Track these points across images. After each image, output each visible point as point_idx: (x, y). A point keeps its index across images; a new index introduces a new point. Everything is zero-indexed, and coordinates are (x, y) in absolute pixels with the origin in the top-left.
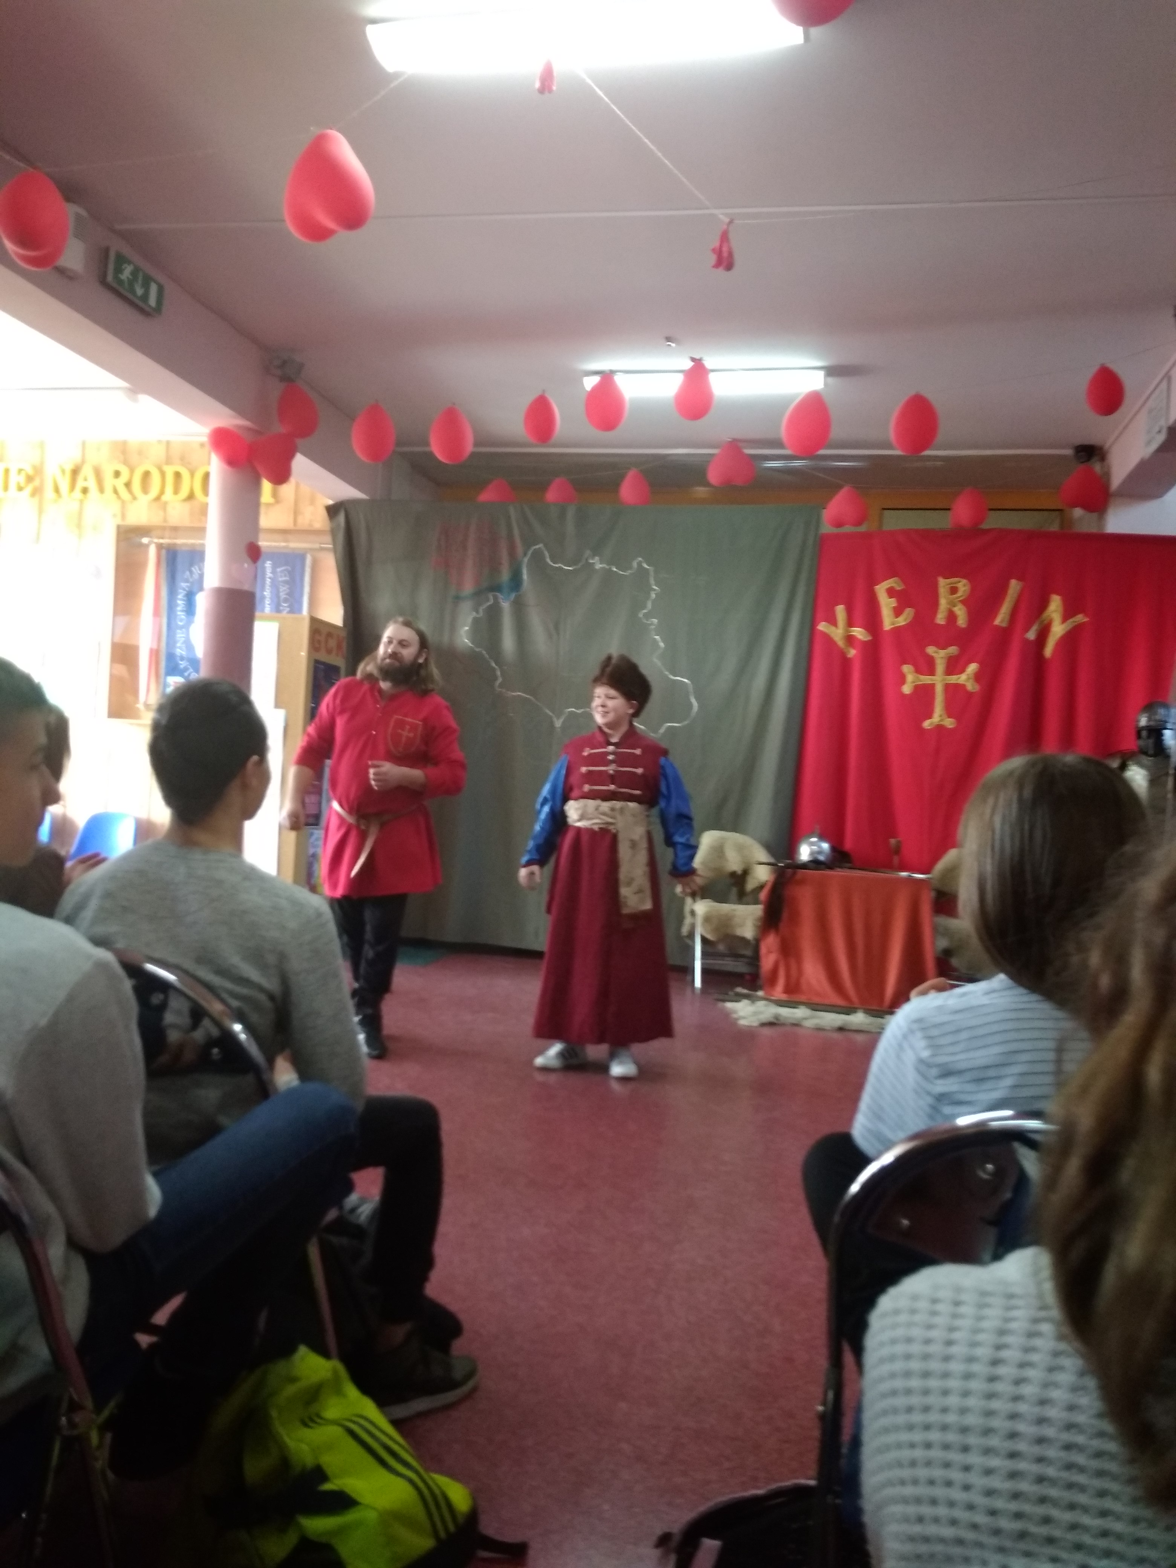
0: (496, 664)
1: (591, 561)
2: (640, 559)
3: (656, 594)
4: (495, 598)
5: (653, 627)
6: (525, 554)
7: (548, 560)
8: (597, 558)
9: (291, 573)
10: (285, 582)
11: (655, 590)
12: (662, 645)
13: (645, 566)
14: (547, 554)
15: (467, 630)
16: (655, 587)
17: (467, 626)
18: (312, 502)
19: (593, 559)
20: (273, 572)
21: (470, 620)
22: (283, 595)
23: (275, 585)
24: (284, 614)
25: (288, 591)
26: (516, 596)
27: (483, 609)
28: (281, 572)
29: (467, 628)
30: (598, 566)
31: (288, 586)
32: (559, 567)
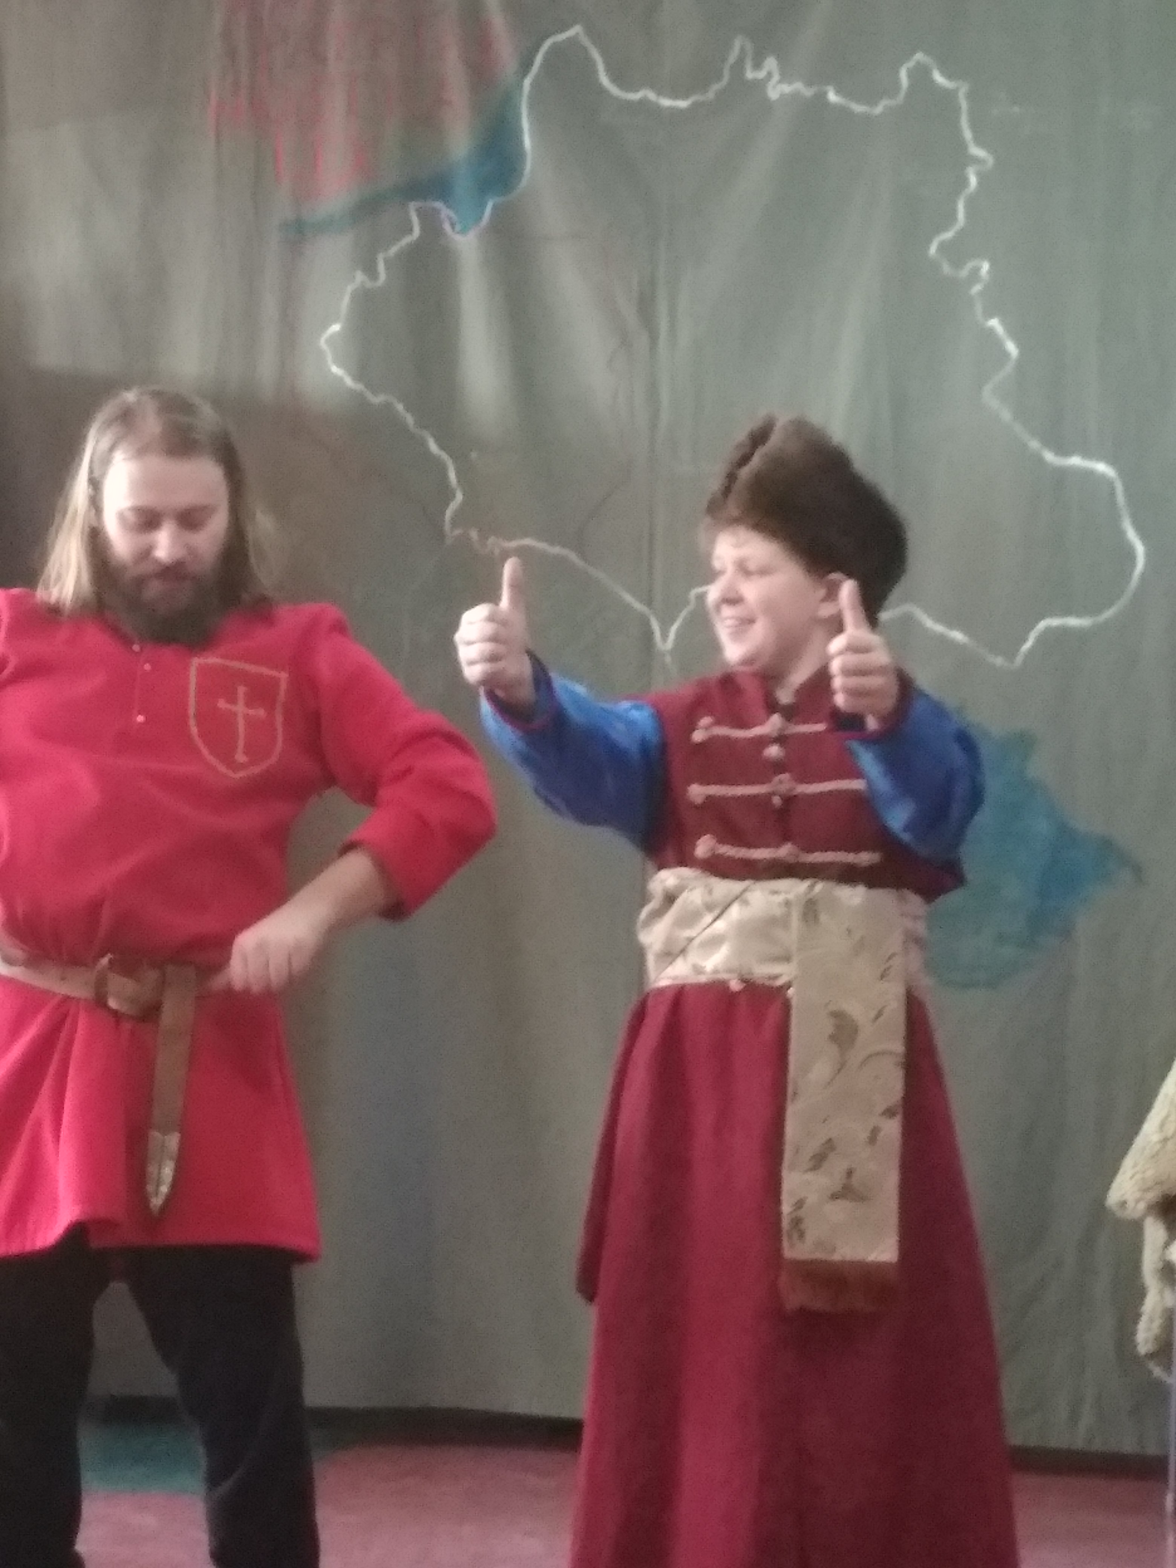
0: (442, 447)
1: (750, 75)
2: (921, 56)
3: (980, 176)
4: (430, 220)
5: (977, 288)
6: (526, 65)
7: (604, 80)
8: (771, 63)
11: (976, 160)
12: (1012, 348)
13: (941, 80)
14: (599, 59)
15: (338, 334)
16: (977, 151)
17: (335, 321)
19: (757, 66)
21: (346, 301)
26: (495, 208)
27: (386, 261)
29: (336, 328)
30: (776, 91)
32: (643, 102)
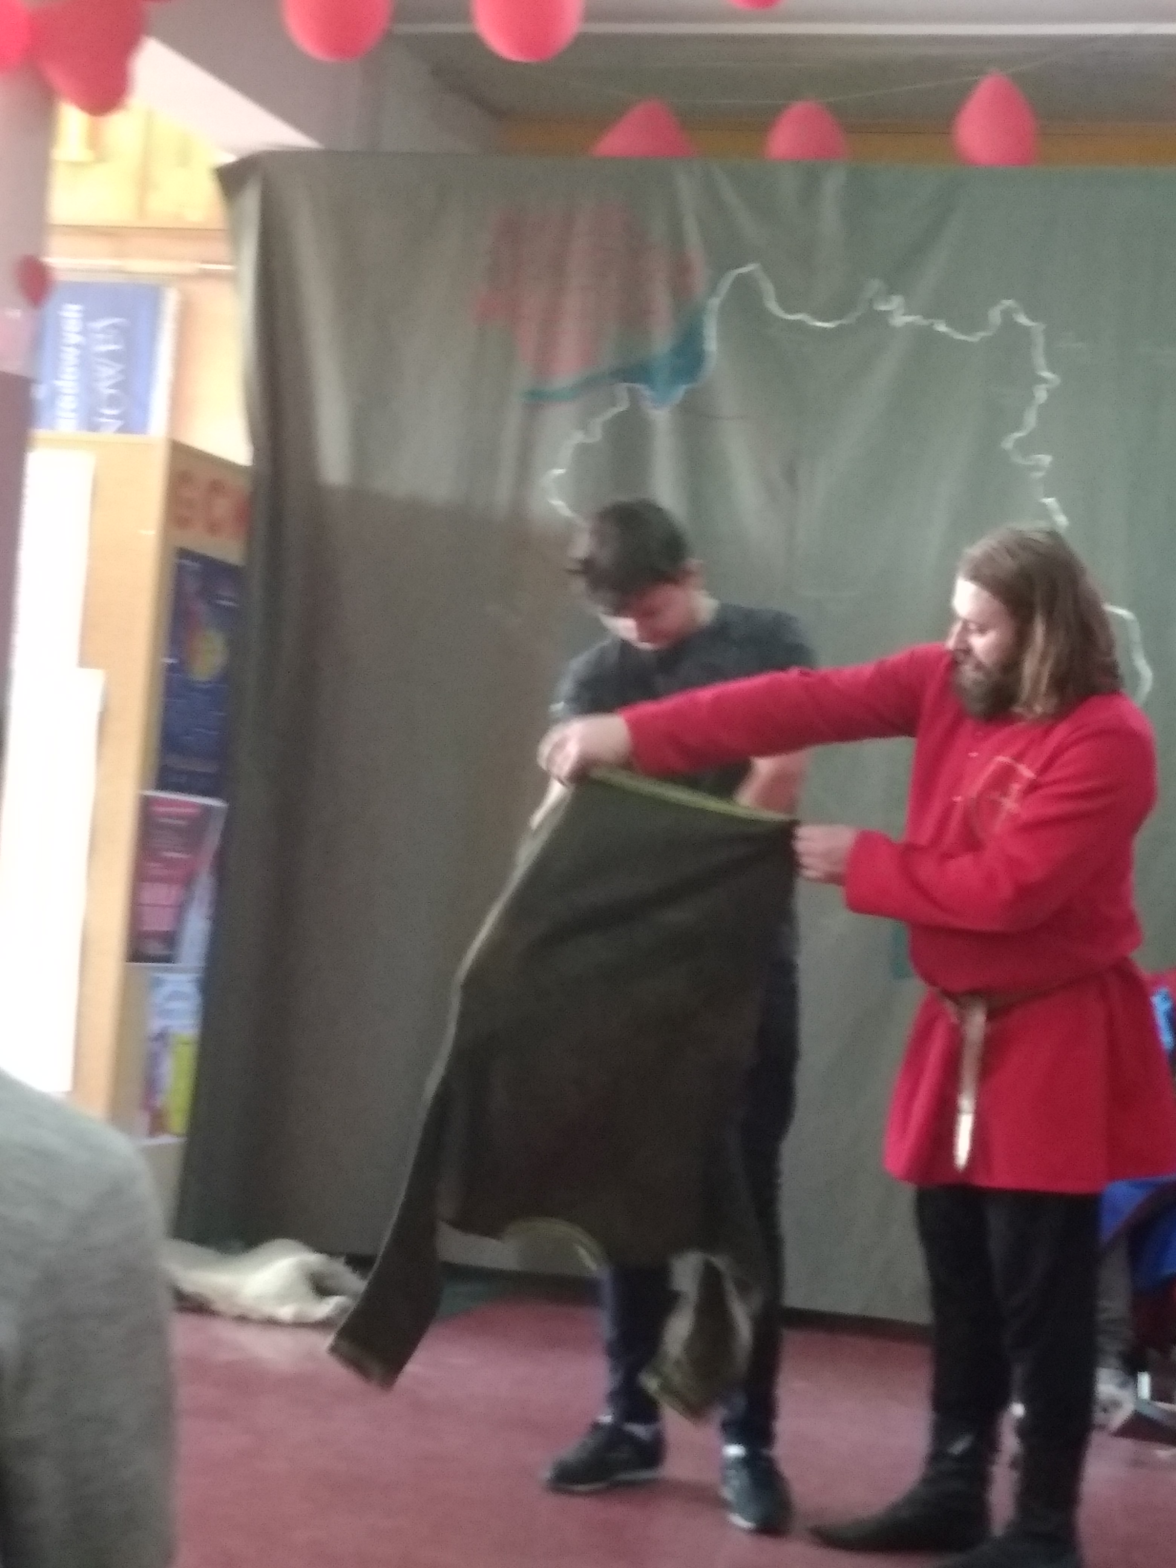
1: (882, 308)
2: (1008, 303)
3: (1047, 391)
4: (634, 399)
5: (1039, 475)
6: (713, 290)
7: (773, 304)
8: (898, 300)
9: (126, 334)
10: (112, 356)
11: (1044, 380)
12: (1063, 520)
13: (1023, 320)
14: (768, 288)
15: (562, 475)
16: (1045, 374)
17: (562, 466)
18: (184, 158)
19: (886, 302)
20: (84, 332)
21: (570, 451)
22: (105, 389)
23: (86, 363)
24: (109, 435)
25: (120, 378)
26: (687, 392)
27: (602, 425)
28: (103, 330)
29: (560, 471)
30: (899, 320)
31: (119, 367)
32: (800, 323)
